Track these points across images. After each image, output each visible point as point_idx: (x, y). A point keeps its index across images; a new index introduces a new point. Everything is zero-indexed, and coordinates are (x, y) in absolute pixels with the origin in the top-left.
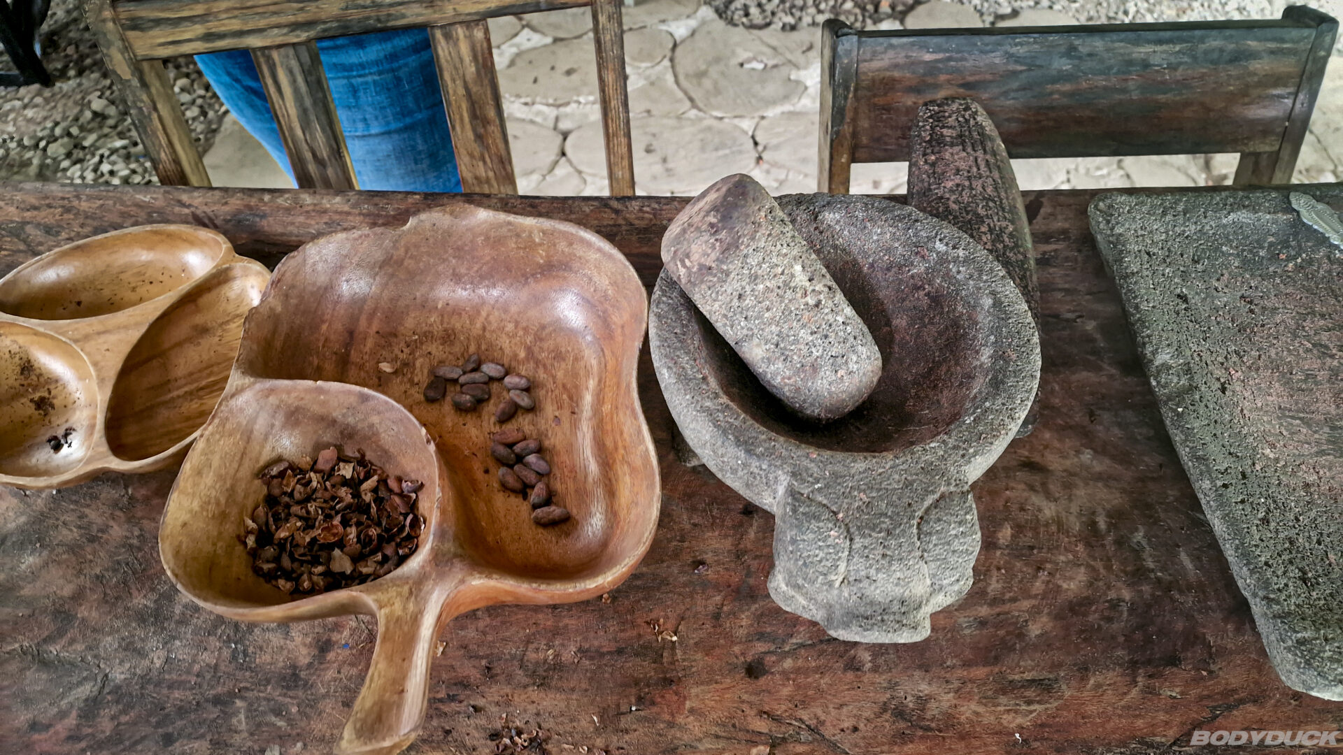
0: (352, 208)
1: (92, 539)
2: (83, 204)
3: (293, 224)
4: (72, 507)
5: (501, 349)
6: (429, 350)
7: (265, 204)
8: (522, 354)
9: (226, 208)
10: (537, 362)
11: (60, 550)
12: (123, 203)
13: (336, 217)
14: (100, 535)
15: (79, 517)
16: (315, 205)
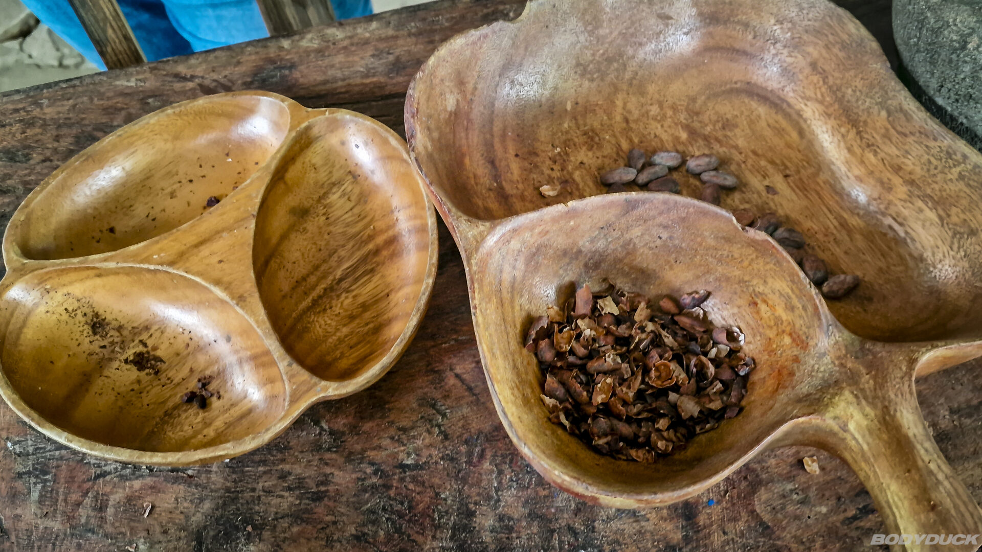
0: (398, 30)
1: (318, 497)
2: (47, 110)
3: (332, 66)
4: (261, 469)
5: (656, 136)
6: (580, 160)
7: (289, 52)
8: (684, 136)
9: (242, 69)
10: (706, 138)
11: (284, 523)
12: (101, 96)
13: (382, 46)
14: (323, 488)
15: (280, 478)
16: (351, 37)
